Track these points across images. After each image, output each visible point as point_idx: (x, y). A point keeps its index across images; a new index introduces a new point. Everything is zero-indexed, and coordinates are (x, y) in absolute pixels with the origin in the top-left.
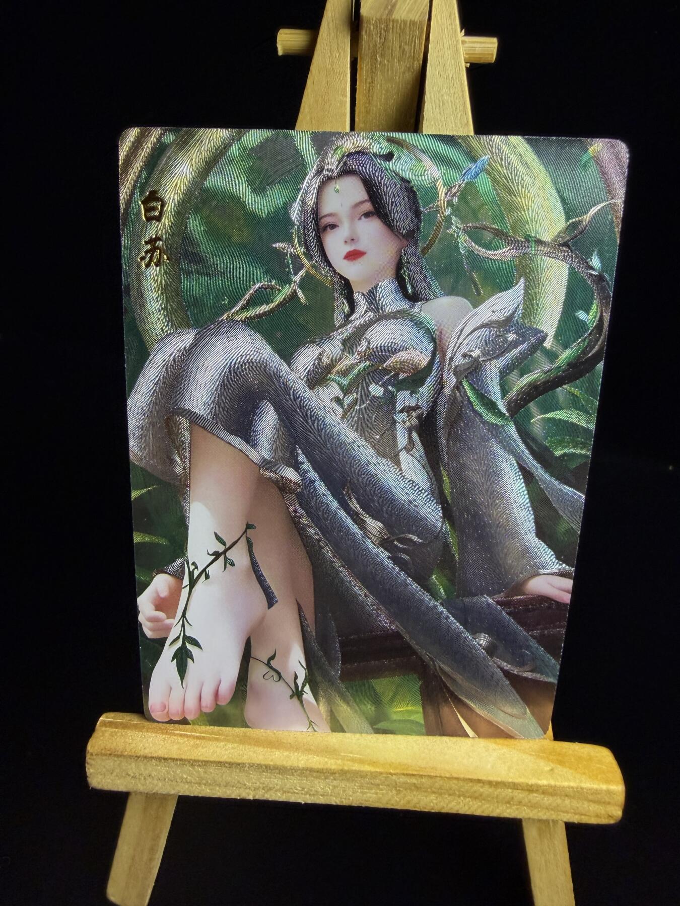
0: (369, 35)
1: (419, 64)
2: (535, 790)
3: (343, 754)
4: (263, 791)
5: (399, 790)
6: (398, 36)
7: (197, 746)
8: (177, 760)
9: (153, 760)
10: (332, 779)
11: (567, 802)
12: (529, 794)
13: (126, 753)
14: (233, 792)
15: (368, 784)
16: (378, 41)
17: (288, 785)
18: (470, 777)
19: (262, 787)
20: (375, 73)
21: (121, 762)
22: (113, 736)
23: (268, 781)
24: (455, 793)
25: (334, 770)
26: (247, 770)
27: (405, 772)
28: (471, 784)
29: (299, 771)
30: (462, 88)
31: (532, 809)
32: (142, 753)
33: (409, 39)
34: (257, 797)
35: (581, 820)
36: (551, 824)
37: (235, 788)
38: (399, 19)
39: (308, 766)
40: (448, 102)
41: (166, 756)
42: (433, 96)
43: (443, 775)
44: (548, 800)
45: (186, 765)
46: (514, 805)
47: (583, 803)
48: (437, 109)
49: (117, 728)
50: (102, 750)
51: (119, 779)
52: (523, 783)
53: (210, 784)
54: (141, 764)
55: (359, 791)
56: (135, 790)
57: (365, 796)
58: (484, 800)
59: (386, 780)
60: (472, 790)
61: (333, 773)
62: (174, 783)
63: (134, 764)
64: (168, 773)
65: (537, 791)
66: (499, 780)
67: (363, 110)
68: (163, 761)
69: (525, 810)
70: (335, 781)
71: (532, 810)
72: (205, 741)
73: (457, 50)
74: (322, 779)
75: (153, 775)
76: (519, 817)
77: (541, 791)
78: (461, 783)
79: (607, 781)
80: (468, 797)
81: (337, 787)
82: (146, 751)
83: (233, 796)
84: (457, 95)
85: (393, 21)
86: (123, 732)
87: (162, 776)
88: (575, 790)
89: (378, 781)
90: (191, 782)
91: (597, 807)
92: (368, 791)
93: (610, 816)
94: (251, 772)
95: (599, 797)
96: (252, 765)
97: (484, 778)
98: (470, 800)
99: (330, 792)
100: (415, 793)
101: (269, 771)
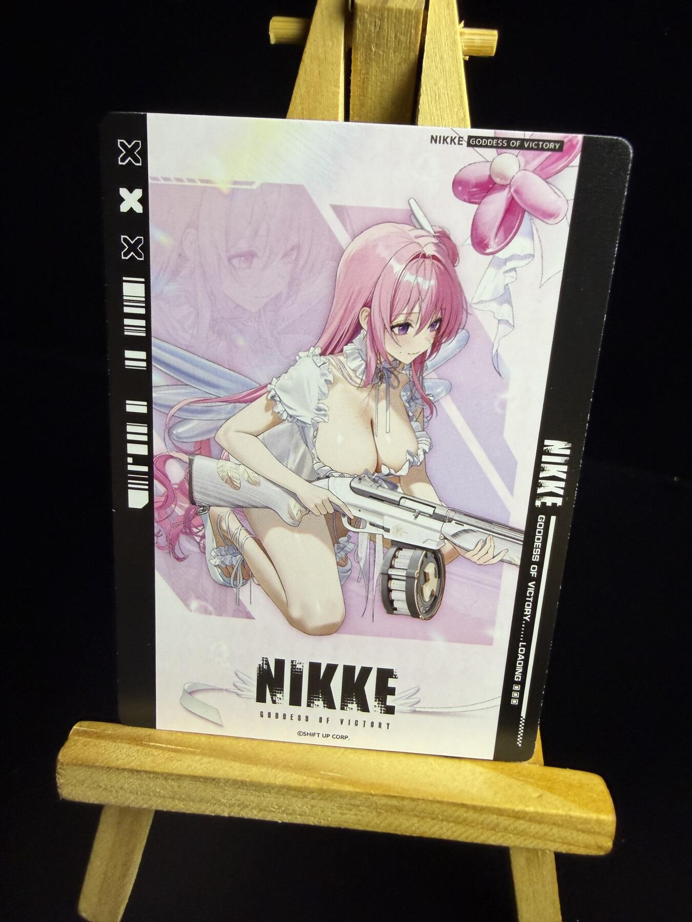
0: (364, 24)
1: (416, 56)
2: (521, 816)
3: (322, 772)
4: (239, 808)
5: (380, 812)
6: (393, 25)
7: (171, 759)
8: (150, 773)
9: (126, 773)
10: (310, 799)
11: (555, 830)
12: (515, 821)
13: (98, 764)
14: (207, 809)
15: (347, 804)
16: (373, 31)
17: (265, 803)
18: (454, 801)
19: (237, 804)
20: (369, 64)
21: (92, 773)
22: (85, 746)
23: (244, 798)
24: (439, 818)
25: (312, 789)
26: (222, 786)
27: (387, 793)
28: (455, 808)
29: (277, 789)
30: (459, 82)
31: (519, 836)
32: (113, 764)
33: (405, 27)
34: (232, 814)
35: (570, 850)
36: (540, 853)
37: (209, 804)
38: (395, 7)
39: (286, 784)
40: (445, 96)
41: (139, 769)
42: (429, 89)
43: (426, 798)
44: (535, 828)
45: (160, 779)
46: (499, 832)
47: (572, 834)
48: (433, 103)
49: (90, 738)
50: (73, 760)
51: (90, 790)
52: (509, 810)
53: (184, 800)
54: (113, 776)
55: (338, 811)
56: (106, 802)
57: (344, 817)
58: (467, 825)
59: (366, 801)
60: (455, 816)
61: (311, 791)
62: (147, 797)
63: (105, 776)
64: (141, 787)
65: (524, 818)
66: (484, 805)
67: (357, 102)
68: (135, 773)
69: (510, 837)
70: (313, 801)
71: (518, 838)
72: (179, 754)
73: (454, 40)
74: (300, 798)
75: (125, 788)
76: (505, 844)
77: (527, 818)
78: (445, 808)
79: (599, 811)
80: (452, 822)
81: (315, 806)
82: (119, 762)
83: (207, 813)
84: (453, 88)
85: (388, 10)
86: (97, 742)
87: (134, 789)
88: (564, 818)
89: (358, 802)
90: (164, 797)
91: (586, 837)
92: (347, 812)
93: (600, 848)
94: (226, 788)
95: (589, 826)
96: (226, 780)
97: (469, 802)
98: (454, 825)
99: (308, 812)
100: (396, 816)
101: (245, 788)
